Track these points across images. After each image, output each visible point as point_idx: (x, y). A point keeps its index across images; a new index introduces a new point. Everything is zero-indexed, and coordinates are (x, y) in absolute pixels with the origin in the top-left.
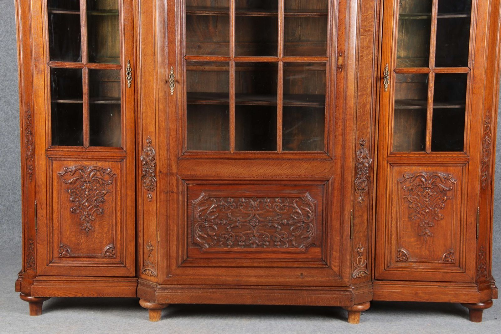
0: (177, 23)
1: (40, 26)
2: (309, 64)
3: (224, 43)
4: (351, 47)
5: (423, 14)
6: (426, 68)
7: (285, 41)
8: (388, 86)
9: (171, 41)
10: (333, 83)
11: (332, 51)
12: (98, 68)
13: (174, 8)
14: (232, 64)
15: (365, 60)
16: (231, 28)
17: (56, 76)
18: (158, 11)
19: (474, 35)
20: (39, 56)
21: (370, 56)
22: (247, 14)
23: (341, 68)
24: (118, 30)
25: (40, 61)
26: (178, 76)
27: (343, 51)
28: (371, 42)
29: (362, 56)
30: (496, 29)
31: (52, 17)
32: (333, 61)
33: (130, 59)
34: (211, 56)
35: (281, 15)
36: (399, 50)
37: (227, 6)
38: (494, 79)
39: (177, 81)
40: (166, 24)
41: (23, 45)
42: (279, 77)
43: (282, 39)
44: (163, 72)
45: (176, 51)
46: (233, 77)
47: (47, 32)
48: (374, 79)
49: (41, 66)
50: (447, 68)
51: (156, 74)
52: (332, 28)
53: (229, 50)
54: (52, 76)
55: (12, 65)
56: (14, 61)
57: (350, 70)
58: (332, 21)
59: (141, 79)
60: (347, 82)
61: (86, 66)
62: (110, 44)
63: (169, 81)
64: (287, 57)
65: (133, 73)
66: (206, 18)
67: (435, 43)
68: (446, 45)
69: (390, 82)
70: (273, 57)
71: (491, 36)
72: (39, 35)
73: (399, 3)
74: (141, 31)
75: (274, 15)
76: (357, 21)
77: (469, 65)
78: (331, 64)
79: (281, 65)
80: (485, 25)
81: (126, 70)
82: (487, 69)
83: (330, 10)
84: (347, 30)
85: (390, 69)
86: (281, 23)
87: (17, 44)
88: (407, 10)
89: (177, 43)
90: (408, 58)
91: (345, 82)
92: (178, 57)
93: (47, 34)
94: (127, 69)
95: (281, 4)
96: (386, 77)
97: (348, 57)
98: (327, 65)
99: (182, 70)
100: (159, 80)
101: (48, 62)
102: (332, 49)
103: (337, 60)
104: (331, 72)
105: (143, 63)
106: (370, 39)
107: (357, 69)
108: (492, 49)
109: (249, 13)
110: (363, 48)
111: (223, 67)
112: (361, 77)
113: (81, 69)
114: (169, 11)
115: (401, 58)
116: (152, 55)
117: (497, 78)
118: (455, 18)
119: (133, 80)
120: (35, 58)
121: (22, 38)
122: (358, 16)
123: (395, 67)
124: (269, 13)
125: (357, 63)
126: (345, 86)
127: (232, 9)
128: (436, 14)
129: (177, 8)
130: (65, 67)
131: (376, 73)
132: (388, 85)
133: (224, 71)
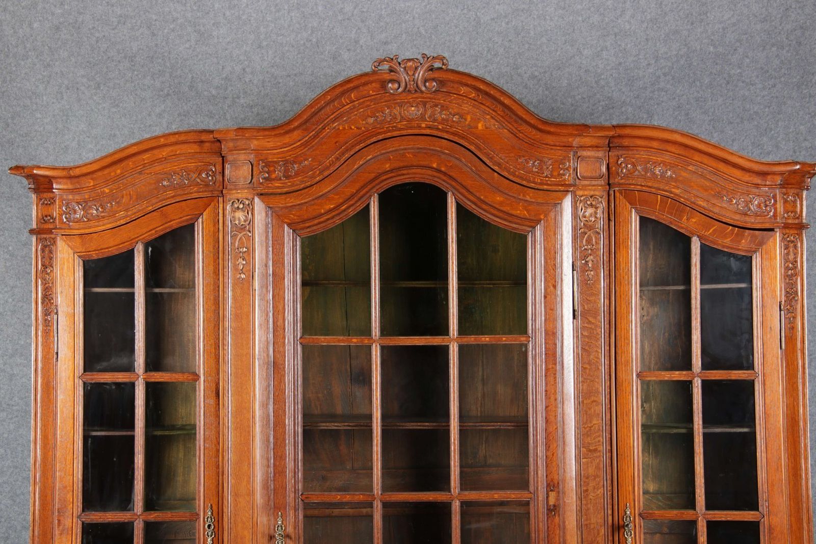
0: (289, 443)
1: (69, 457)
2: (502, 504)
3: (364, 471)
4: (568, 476)
5: (680, 425)
6: (691, 512)
7: (461, 467)
8: (632, 540)
9: (279, 471)
10: (542, 536)
11: (537, 483)
12: (159, 520)
13: (285, 420)
14: (378, 507)
15: (591, 497)
16: (375, 448)
17: (90, 536)
18: (259, 426)
19: (764, 460)
20: (65, 506)
21: (599, 491)
22: (400, 426)
23: (553, 510)
24: (195, 455)
25: (67, 514)
26: (290, 527)
27: (556, 483)
28: (599, 469)
29: (587, 491)
30: (798, 452)
31: (90, 442)
32: (540, 499)
33: (212, 502)
34: (344, 493)
35: (454, 427)
36: (645, 480)
37: (368, 413)
38: (803, 533)
39: (288, 536)
40: (272, 445)
41: (40, 489)
42: (454, 526)
43: (457, 464)
44: (265, 522)
45: (286, 488)
46: (379, 527)
47: (80, 467)
48: (608, 529)
49: (67, 522)
50: (725, 512)
51: (255, 525)
52: (537, 446)
53: (372, 481)
54: (84, 536)
55: (20, 520)
56: (24, 514)
57: (568, 513)
58: (535, 435)
59: (229, 534)
60: (564, 533)
61: (141, 517)
62: (180, 478)
63: (274, 536)
64: (466, 493)
65: (216, 525)
66: (334, 434)
67: (702, 471)
68: (721, 475)
69: (635, 533)
70: (443, 493)
71: (792, 463)
72: (68, 471)
73: (640, 407)
74: (230, 456)
75: (443, 426)
76: (575, 435)
77: (760, 509)
78: (538, 503)
79: (456, 506)
80: (780, 446)
81: (206, 520)
82: (790, 516)
83: (531, 419)
84: (560, 450)
85: (633, 511)
86: (454, 440)
87: (31, 489)
88: (654, 417)
89: (289, 474)
90: (661, 494)
91: (561, 534)
92: (289, 497)
93: (80, 470)
94: (207, 518)
95: (454, 410)
96: (628, 525)
97: (564, 493)
98: (532, 505)
99: (296, 517)
100: (259, 536)
101: (79, 514)
102: (537, 480)
103: (547, 497)
104: (538, 518)
105: (233, 509)
106: (599, 464)
107: (580, 511)
108: (795, 483)
109: (403, 424)
110: (587, 478)
111: (362, 510)
112: (586, 525)
113: (133, 523)
114: (276, 425)
115: (650, 493)
116: (248, 495)
117: (809, 531)
118: (730, 433)
119: (217, 536)
120: (58, 509)
121: (40, 478)
122: (577, 428)
123: (642, 509)
124: (435, 424)
125: (579, 502)
126: (561, 540)
127: (377, 419)
128: (701, 427)
129: (289, 420)
130: (107, 521)
131: (610, 518)
132: (632, 538)
133: (364, 516)
